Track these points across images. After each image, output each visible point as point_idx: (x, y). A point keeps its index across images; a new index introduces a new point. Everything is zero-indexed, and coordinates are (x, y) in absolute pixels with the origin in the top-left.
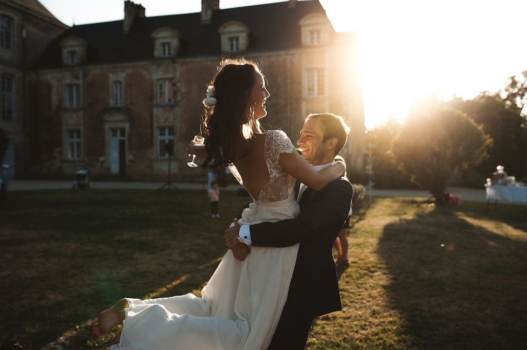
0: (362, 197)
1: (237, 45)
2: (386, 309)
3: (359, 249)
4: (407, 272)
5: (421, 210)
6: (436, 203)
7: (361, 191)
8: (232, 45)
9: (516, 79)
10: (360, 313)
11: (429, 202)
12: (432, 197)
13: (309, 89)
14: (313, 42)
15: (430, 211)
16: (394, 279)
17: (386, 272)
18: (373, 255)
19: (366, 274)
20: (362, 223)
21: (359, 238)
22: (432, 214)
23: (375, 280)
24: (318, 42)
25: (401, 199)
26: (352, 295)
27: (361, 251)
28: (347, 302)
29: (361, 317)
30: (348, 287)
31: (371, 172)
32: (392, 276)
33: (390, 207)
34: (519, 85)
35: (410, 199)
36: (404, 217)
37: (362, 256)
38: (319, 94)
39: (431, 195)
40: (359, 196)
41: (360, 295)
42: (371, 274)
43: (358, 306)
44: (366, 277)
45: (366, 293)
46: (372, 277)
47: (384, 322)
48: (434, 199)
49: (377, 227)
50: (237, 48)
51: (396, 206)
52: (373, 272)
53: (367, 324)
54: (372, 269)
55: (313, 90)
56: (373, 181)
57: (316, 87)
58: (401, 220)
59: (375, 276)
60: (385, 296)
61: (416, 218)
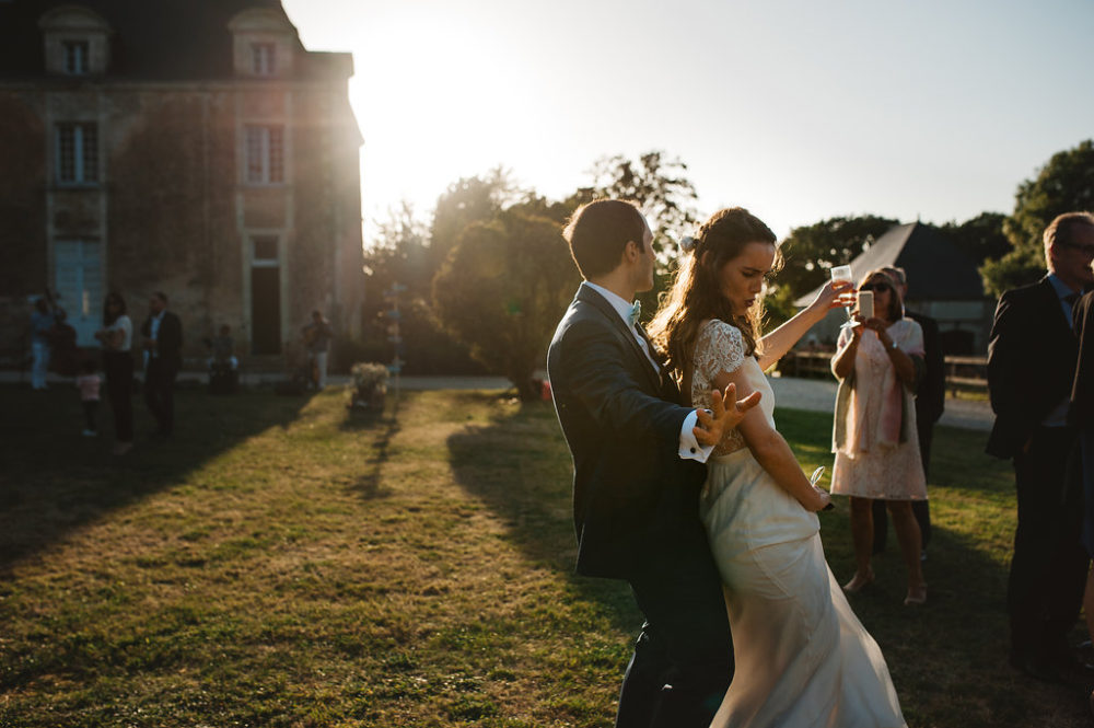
0: (384, 389)
1: (85, 59)
2: (525, 569)
3: (419, 480)
4: (526, 513)
5: (496, 411)
6: (520, 396)
7: (380, 378)
8: (71, 59)
9: (633, 168)
10: (484, 579)
11: (507, 396)
12: (512, 388)
13: (251, 168)
14: (258, 69)
15: (512, 412)
16: (511, 525)
17: (490, 514)
18: (453, 488)
19: (457, 521)
20: (399, 435)
21: (407, 463)
22: (518, 417)
23: (477, 528)
24: (271, 69)
25: (454, 391)
26: (452, 554)
27: (425, 484)
28: (451, 564)
29: (490, 584)
30: (436, 543)
31: (397, 340)
32: (506, 521)
33: (437, 407)
34: (636, 181)
35: (471, 391)
36: (470, 423)
37: (433, 492)
38: (272, 179)
39: (510, 384)
40: (378, 387)
41: (466, 553)
42: (466, 520)
43: (475, 570)
44: (461, 526)
45: (476, 549)
46: (469, 524)
47: (533, 588)
48: (515, 391)
49: (434, 443)
50: (85, 68)
51: (446, 404)
52: (468, 516)
53: (507, 593)
54: (464, 512)
55: (259, 169)
56: (401, 358)
57: (266, 165)
58: (469, 428)
59: (474, 522)
60: (511, 550)
61: (493, 424)
